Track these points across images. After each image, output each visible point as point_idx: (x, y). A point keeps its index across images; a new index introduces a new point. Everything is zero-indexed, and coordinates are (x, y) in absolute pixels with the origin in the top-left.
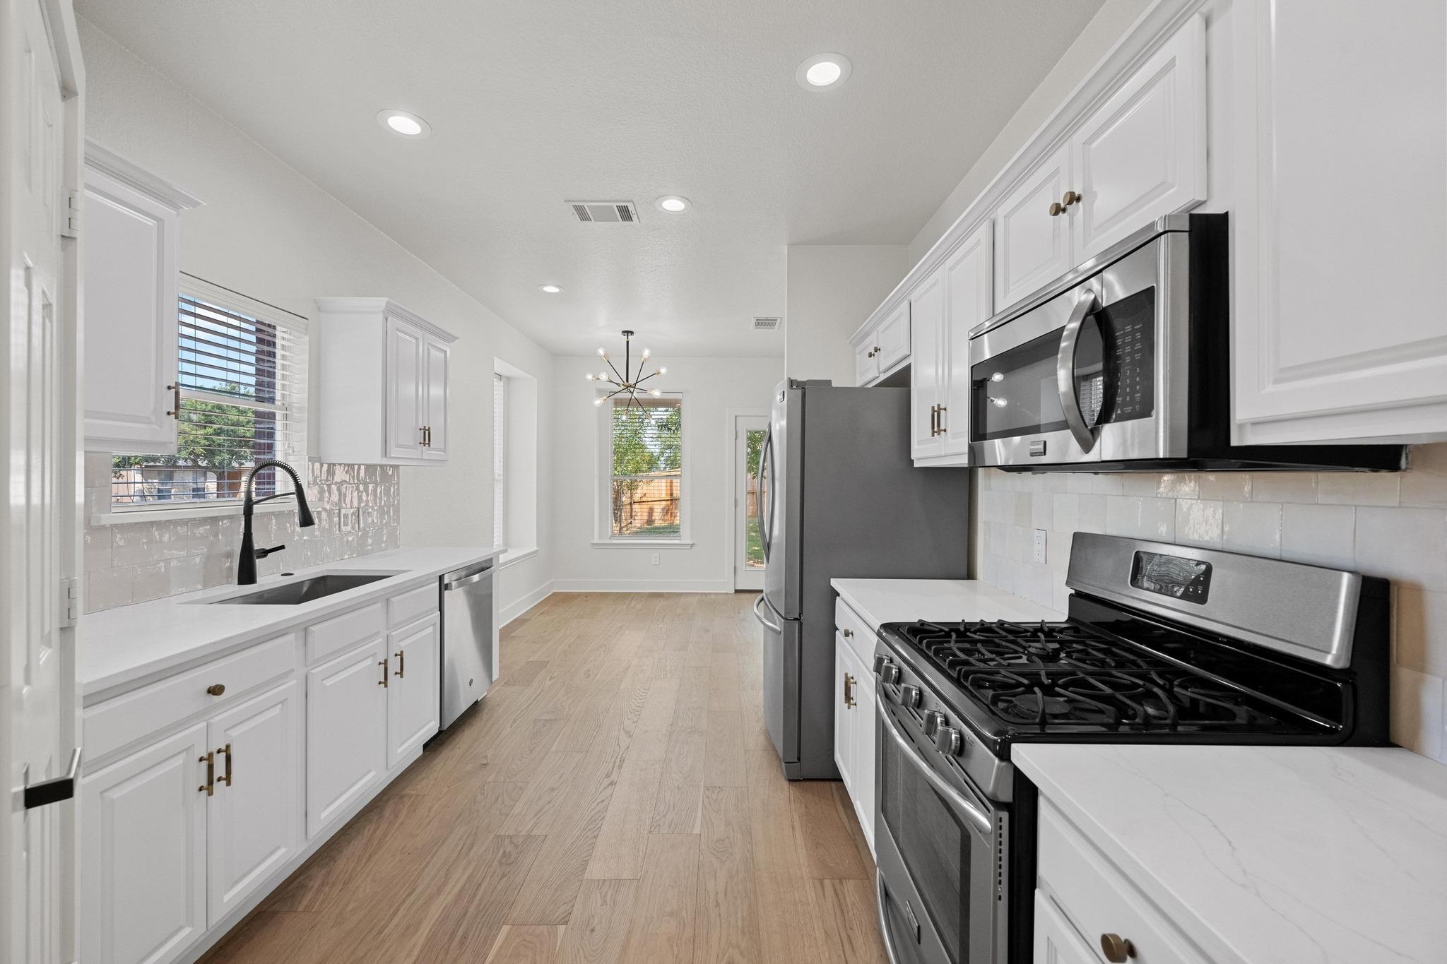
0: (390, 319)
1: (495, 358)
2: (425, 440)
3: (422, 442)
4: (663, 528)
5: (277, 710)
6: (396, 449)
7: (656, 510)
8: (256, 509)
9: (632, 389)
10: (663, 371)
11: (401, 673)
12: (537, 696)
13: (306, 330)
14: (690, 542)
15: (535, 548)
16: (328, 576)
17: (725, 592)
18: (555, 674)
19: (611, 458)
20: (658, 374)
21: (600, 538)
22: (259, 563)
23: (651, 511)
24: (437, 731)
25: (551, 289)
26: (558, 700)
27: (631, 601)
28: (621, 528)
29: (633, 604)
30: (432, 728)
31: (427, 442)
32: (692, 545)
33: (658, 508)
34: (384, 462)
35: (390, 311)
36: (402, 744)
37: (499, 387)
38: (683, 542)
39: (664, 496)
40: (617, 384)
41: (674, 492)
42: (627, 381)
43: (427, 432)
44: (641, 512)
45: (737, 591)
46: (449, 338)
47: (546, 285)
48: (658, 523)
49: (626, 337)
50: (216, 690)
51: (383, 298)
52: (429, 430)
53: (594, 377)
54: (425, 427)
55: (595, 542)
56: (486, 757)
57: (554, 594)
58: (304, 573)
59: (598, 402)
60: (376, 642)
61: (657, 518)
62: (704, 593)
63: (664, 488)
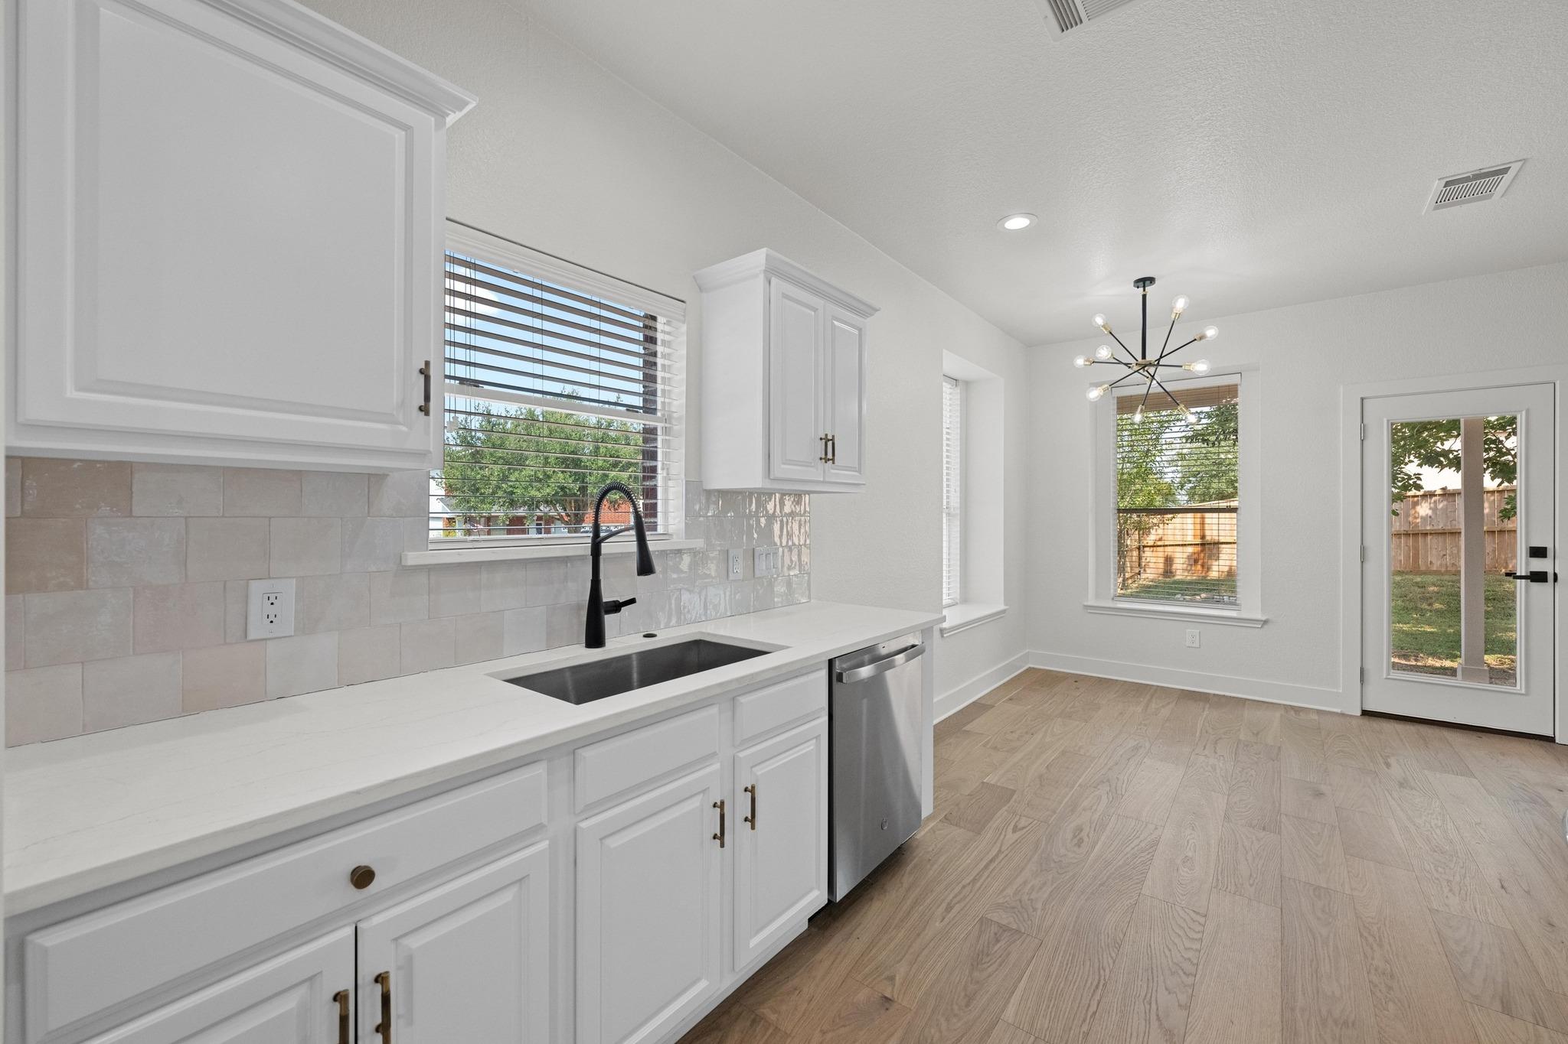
0: (774, 280)
1: (944, 350)
2: (826, 454)
3: (823, 456)
4: (1190, 583)
5: (508, 896)
6: (783, 466)
7: (1177, 561)
8: (605, 548)
9: (1152, 370)
10: (1211, 332)
11: (752, 819)
12: (991, 861)
13: (684, 316)
14: (1259, 616)
15: (1002, 607)
16: (700, 640)
17: (1339, 711)
18: (1023, 822)
19: (1112, 487)
20: (1201, 339)
21: (1097, 596)
22: (609, 620)
23: (1169, 561)
24: (826, 902)
25: (1017, 223)
26: (1025, 883)
27: (1150, 701)
28: (1124, 580)
29: (1153, 706)
30: (817, 898)
31: (830, 456)
32: (1265, 622)
33: (1180, 558)
34: (769, 485)
35: (772, 271)
36: (758, 932)
37: (950, 396)
38: (1244, 615)
39: (1190, 539)
40: (1126, 364)
41: (1207, 533)
42: (1144, 357)
43: (830, 443)
44: (1154, 561)
45: (1365, 713)
46: (865, 310)
47: (1006, 217)
48: (1180, 575)
49: (1141, 289)
50: (362, 877)
51: (763, 249)
52: (832, 440)
53: (1087, 360)
54: (826, 435)
55: (1090, 603)
56: (891, 979)
57: (1030, 670)
58: (669, 635)
59: (1094, 394)
60: (708, 770)
61: (1179, 566)
62: (1292, 707)
63: (1191, 527)
